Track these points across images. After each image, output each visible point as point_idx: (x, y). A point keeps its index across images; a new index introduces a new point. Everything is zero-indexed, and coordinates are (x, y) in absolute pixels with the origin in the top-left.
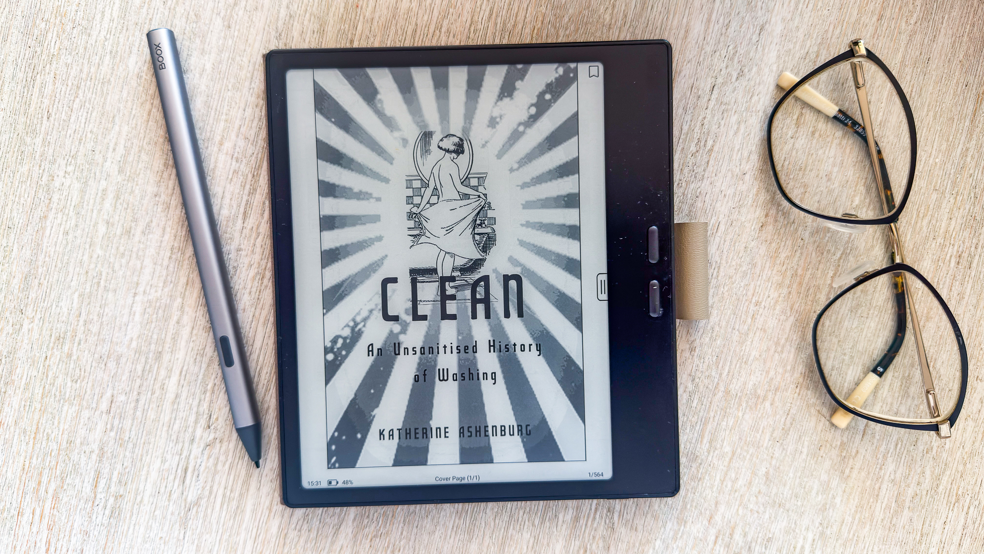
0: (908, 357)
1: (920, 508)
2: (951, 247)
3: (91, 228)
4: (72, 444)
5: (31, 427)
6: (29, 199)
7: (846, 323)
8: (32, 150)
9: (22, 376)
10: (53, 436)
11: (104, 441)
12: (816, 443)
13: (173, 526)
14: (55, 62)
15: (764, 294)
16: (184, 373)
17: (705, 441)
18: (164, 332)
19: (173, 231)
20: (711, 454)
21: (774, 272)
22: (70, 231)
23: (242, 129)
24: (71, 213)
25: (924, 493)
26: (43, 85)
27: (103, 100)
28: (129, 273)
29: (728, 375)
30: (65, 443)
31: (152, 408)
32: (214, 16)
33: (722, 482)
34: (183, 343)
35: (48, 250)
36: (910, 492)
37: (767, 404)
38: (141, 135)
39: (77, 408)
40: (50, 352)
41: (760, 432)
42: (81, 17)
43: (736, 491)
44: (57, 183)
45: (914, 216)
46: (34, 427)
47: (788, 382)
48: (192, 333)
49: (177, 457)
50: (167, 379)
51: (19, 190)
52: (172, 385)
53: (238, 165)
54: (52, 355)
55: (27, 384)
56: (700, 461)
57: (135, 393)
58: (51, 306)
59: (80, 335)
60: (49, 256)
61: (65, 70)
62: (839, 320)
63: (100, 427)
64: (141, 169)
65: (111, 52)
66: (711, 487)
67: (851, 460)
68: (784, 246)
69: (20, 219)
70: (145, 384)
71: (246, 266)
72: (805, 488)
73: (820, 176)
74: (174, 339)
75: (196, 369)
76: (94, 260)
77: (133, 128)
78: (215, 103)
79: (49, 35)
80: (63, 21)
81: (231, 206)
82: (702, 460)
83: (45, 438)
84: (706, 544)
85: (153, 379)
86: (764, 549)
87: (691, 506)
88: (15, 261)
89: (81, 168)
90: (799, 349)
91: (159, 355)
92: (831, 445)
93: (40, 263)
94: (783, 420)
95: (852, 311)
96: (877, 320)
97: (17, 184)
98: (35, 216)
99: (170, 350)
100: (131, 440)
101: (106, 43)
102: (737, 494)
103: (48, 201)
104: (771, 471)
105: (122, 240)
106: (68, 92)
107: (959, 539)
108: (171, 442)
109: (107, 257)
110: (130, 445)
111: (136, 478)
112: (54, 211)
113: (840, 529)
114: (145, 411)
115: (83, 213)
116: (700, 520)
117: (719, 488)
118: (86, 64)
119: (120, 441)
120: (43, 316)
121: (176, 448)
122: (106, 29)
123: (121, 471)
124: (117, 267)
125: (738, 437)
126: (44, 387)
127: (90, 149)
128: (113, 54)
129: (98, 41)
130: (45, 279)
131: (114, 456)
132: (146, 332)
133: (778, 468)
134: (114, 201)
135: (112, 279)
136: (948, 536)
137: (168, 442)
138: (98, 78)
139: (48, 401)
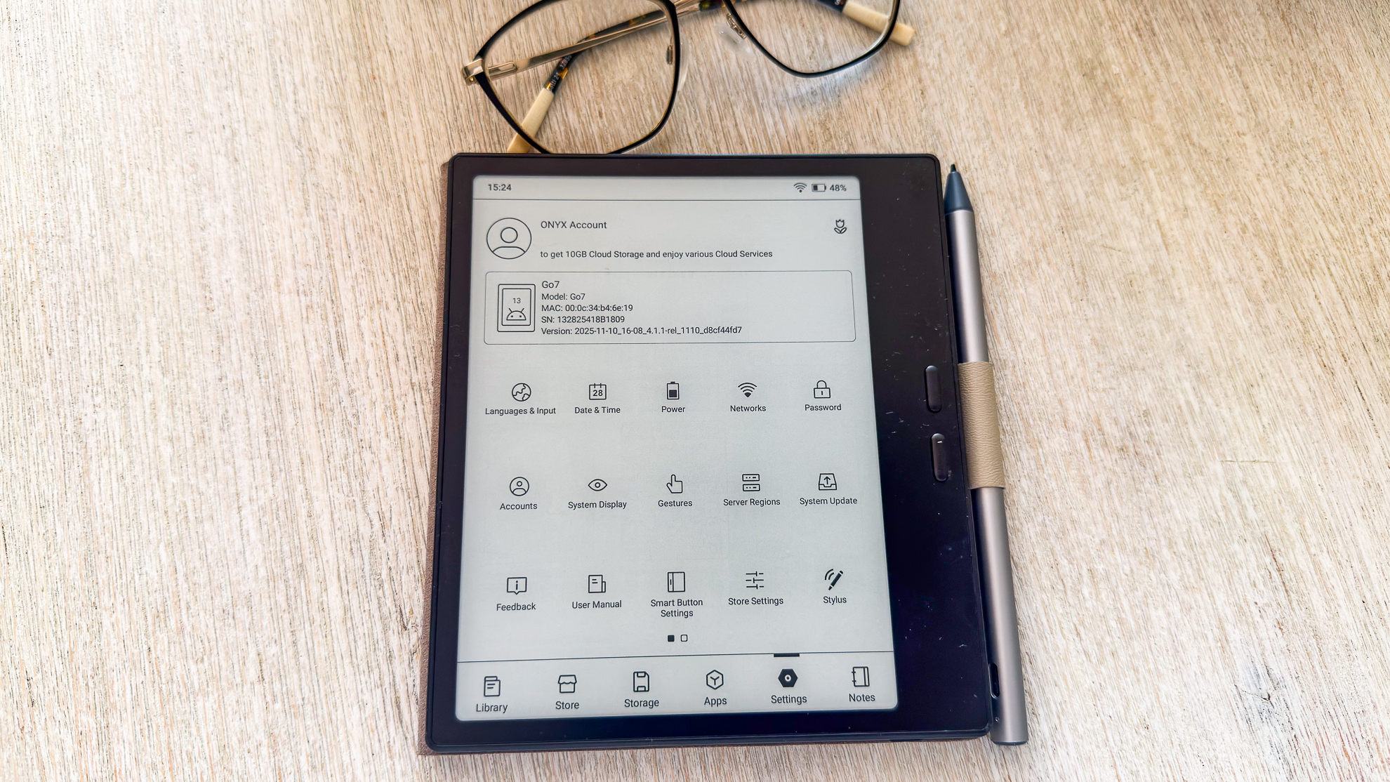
1: (1279, 295)
2: (1122, 24)
3: (152, 455)
4: (227, 750)
5: (161, 755)
6: (57, 460)
7: (1069, 144)
8: (41, 401)
9: (124, 692)
10: (196, 753)
11: (270, 723)
14: (37, 290)
15: (967, 157)
16: (343, 575)
17: (1002, 339)
18: (296, 537)
19: (259, 410)
20: (1018, 349)
21: (964, 130)
22: (126, 473)
23: (297, 258)
24: (119, 451)
25: (1272, 276)
26: (30, 322)
27: (112, 303)
28: (221, 487)
30: (216, 752)
31: (319, 642)
32: (214, 157)
33: (1051, 374)
34: (327, 538)
35: (104, 510)
36: (1257, 283)
37: (1044, 265)
38: (175, 321)
39: (216, 695)
40: (152, 640)
41: (1056, 299)
42: (53, 227)
43: (1072, 377)
44: (88, 424)
45: (1067, 14)
46: (166, 753)
47: (1050, 232)
48: (333, 520)
49: (379, 691)
50: (324, 594)
51: (40, 456)
52: (334, 600)
53: (308, 298)
54: (156, 642)
55: (135, 699)
56: (1011, 365)
57: (288, 634)
58: (133, 578)
59: (186, 596)
60: (109, 517)
61: (53, 292)
62: (1059, 144)
63: (258, 704)
64: (190, 358)
65: (104, 248)
66: (1043, 386)
67: (1173, 280)
68: (957, 100)
69: (53, 490)
70: (296, 616)
71: (368, 407)
72: (1144, 335)
73: (950, 20)
74: (313, 539)
75: (358, 561)
76: (169, 492)
77: (162, 318)
78: (253, 245)
79: (20, 263)
80: (32, 241)
81: (319, 347)
82: (1013, 361)
83: (186, 760)
84: (1079, 455)
85: (304, 604)
86: (1147, 428)
87: (1034, 419)
88: (65, 546)
89: (112, 392)
91: (301, 569)
94: (1071, 274)
95: (1066, 130)
96: (1098, 125)
97: (35, 449)
98: (72, 476)
99: (313, 555)
100: (306, 701)
101: (94, 241)
102: (1076, 380)
103: (83, 450)
104: (1097, 336)
105: (198, 450)
106: (65, 314)
107: (1343, 306)
108: (362, 676)
109: (186, 481)
110: (309, 708)
111: (334, 750)
112: (95, 459)
113: (1213, 360)
114: (310, 651)
115: (134, 444)
116: (1054, 431)
117: (1052, 384)
118: (77, 274)
119: (292, 711)
120: (125, 597)
121: (372, 680)
122: (89, 226)
123: (309, 752)
124: (202, 486)
125: (1035, 317)
126: (161, 690)
127: (117, 364)
128: (107, 248)
129: (83, 243)
130: (113, 548)
131: (291, 736)
132: (272, 549)
133: (1102, 328)
134: (170, 411)
135: (201, 504)
136: (1330, 310)
137: (358, 677)
138: (97, 283)
139: (172, 707)
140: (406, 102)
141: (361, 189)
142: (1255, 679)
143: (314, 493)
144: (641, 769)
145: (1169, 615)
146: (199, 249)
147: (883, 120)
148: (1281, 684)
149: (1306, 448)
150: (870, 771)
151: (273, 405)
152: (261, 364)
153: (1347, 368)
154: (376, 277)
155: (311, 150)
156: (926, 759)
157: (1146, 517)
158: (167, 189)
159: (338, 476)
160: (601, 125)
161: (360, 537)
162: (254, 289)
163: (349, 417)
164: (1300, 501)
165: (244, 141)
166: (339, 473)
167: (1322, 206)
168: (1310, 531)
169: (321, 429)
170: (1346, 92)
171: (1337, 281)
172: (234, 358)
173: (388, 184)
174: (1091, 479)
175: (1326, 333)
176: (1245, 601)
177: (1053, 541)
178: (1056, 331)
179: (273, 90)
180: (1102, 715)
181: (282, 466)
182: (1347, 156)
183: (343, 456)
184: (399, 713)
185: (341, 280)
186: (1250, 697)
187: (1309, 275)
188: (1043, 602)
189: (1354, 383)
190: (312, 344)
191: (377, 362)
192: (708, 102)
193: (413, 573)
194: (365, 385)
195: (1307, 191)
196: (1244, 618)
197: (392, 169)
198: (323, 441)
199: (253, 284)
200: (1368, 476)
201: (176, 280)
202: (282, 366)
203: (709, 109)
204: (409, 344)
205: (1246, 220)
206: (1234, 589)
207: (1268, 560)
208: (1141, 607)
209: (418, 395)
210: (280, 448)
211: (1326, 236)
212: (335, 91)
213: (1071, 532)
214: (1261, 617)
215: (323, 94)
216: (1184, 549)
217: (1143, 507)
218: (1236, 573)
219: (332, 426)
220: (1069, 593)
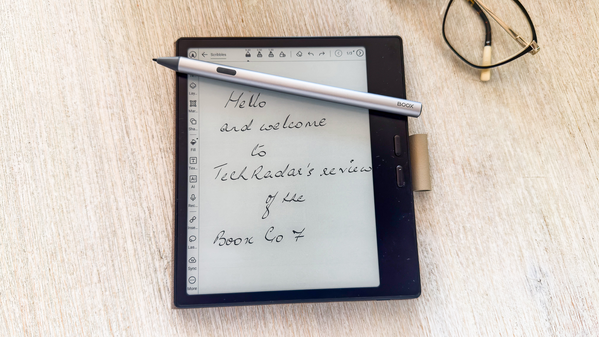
0: (497, 32)
1: (551, 101)
3: (45, 183)
4: (86, 312)
5: (58, 315)
6: (3, 186)
7: (458, 32)
9: (40, 288)
10: (73, 313)
11: (104, 300)
12: (481, 95)
13: (167, 328)
15: (412, 38)
16: (133, 235)
17: (426, 123)
18: (112, 219)
19: (92, 162)
20: (434, 128)
21: (410, 26)
22: (34, 192)
23: (106, 92)
24: (30, 182)
25: (548, 92)
27: (23, 114)
28: (77, 197)
29: (418, 85)
30: (81, 314)
31: (124, 265)
32: (66, 45)
33: (448, 139)
34: (125, 219)
35: (26, 208)
36: (542, 95)
37: (446, 89)
38: (52, 122)
39: (80, 289)
40: (51, 265)
41: (451, 104)
43: (457, 140)
44: (16, 170)
46: (59, 314)
47: (449, 73)
48: (127, 211)
49: (151, 286)
50: (125, 244)
52: (130, 246)
53: (112, 110)
55: (45, 291)
56: (430, 135)
57: (110, 262)
58: (40, 238)
59: (64, 246)
60: (28, 211)
62: (454, 31)
63: (99, 292)
64: (60, 139)
65: (18, 88)
66: (444, 145)
67: (504, 95)
68: (407, 12)
70: (113, 253)
71: (141, 159)
72: (490, 120)
74: (119, 219)
75: (139, 229)
76: (54, 200)
77: (46, 121)
78: (86, 86)
81: (118, 133)
82: (431, 134)
83: (69, 317)
84: (460, 176)
85: (117, 248)
86: (490, 162)
87: (440, 160)
89: (26, 155)
90: (445, 55)
91: (114, 233)
92: (489, 93)
93: (24, 218)
94: (458, 93)
95: (457, 25)
96: (472, 22)
98: (10, 194)
99: (120, 226)
100: (120, 291)
101: (13, 86)
102: (459, 142)
103: (15, 182)
104: (469, 121)
105: (66, 181)
107: (580, 106)
108: (144, 279)
109: (61, 194)
110: (121, 294)
111: (133, 311)
112: (20, 185)
113: (521, 132)
114: (120, 269)
115: (37, 178)
116: (449, 165)
117: (448, 143)
118: (7, 101)
119: (114, 295)
120: (38, 246)
121: (148, 281)
122: (11, 79)
123: (122, 313)
124: (69, 197)
125: (441, 113)
126: (56, 287)
127: (27, 142)
128: (19, 89)
129: (8, 87)
130: (31, 225)
131: (114, 305)
132: (101, 224)
133: (471, 117)
134: (52, 163)
135: (69, 205)
136: (574, 108)
137: (142, 280)
138: (16, 105)
139: (61, 294)
140: (153, 17)
141: (134, 58)
142: (534, 273)
143: (118, 199)
144: (267, 317)
145: (498, 246)
146: (62, 88)
147: (373, 21)
148: (546, 275)
149: (561, 171)
150: (366, 315)
151: (99, 160)
152: (92, 141)
153: (580, 134)
154: (142, 100)
155: (110, 41)
156: (391, 310)
157: (489, 203)
158: (45, 60)
159: (129, 191)
160: (243, 26)
161: (140, 218)
162: (87, 106)
163: (133, 165)
164: (557, 195)
165: (79, 37)
166: (129, 189)
167: (572, 60)
168: (561, 208)
169: (120, 170)
170: (585, 5)
171: (578, 94)
172: (80, 138)
173: (146, 56)
174: (465, 186)
175: (572, 118)
176: (532, 239)
177: (447, 214)
178: (450, 119)
179: (91, 12)
180: (468, 290)
181: (104, 187)
182: (585, 36)
183: (131, 182)
184: (161, 294)
185: (126, 101)
186: (532, 281)
187: (565, 91)
188: (442, 241)
189: (583, 141)
190: (114, 131)
191: (144, 139)
192: (293, 14)
193: (164, 234)
194: (139, 149)
195: (566, 52)
196: (530, 247)
197: (147, 49)
198: (121, 175)
199: (87, 104)
200: (587, 182)
201: (52, 103)
202: (102, 142)
203: (293, 18)
204: (158, 130)
205: (538, 66)
206: (526, 234)
207: (542, 221)
208: (486, 243)
209: (163, 154)
210: (102, 179)
211: (574, 73)
212: (120, 12)
213: (455, 210)
214: (538, 246)
215: (115, 14)
216: (505, 217)
217: (488, 198)
218: (528, 227)
219: (125, 169)
220: (454, 237)
